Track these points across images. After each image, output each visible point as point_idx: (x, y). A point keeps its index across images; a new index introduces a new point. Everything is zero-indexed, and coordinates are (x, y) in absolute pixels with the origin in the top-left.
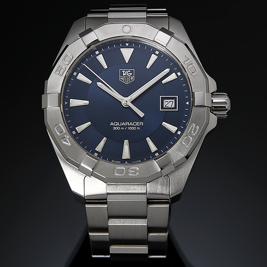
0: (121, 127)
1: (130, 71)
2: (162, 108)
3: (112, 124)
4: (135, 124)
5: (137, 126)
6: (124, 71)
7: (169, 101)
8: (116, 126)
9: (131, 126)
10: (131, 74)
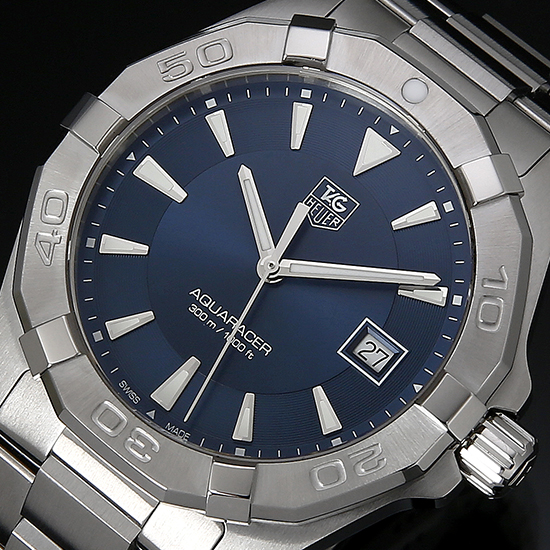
0: (212, 317)
1: (345, 200)
2: (349, 351)
4: (250, 337)
5: (249, 346)
6: (331, 189)
8: (202, 306)
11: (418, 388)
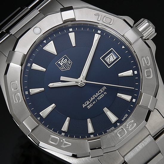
1: (63, 59)
3: (84, 106)
6: (59, 62)
7: (108, 57)
9: (99, 96)
10: (66, 59)
11: (123, 47)
